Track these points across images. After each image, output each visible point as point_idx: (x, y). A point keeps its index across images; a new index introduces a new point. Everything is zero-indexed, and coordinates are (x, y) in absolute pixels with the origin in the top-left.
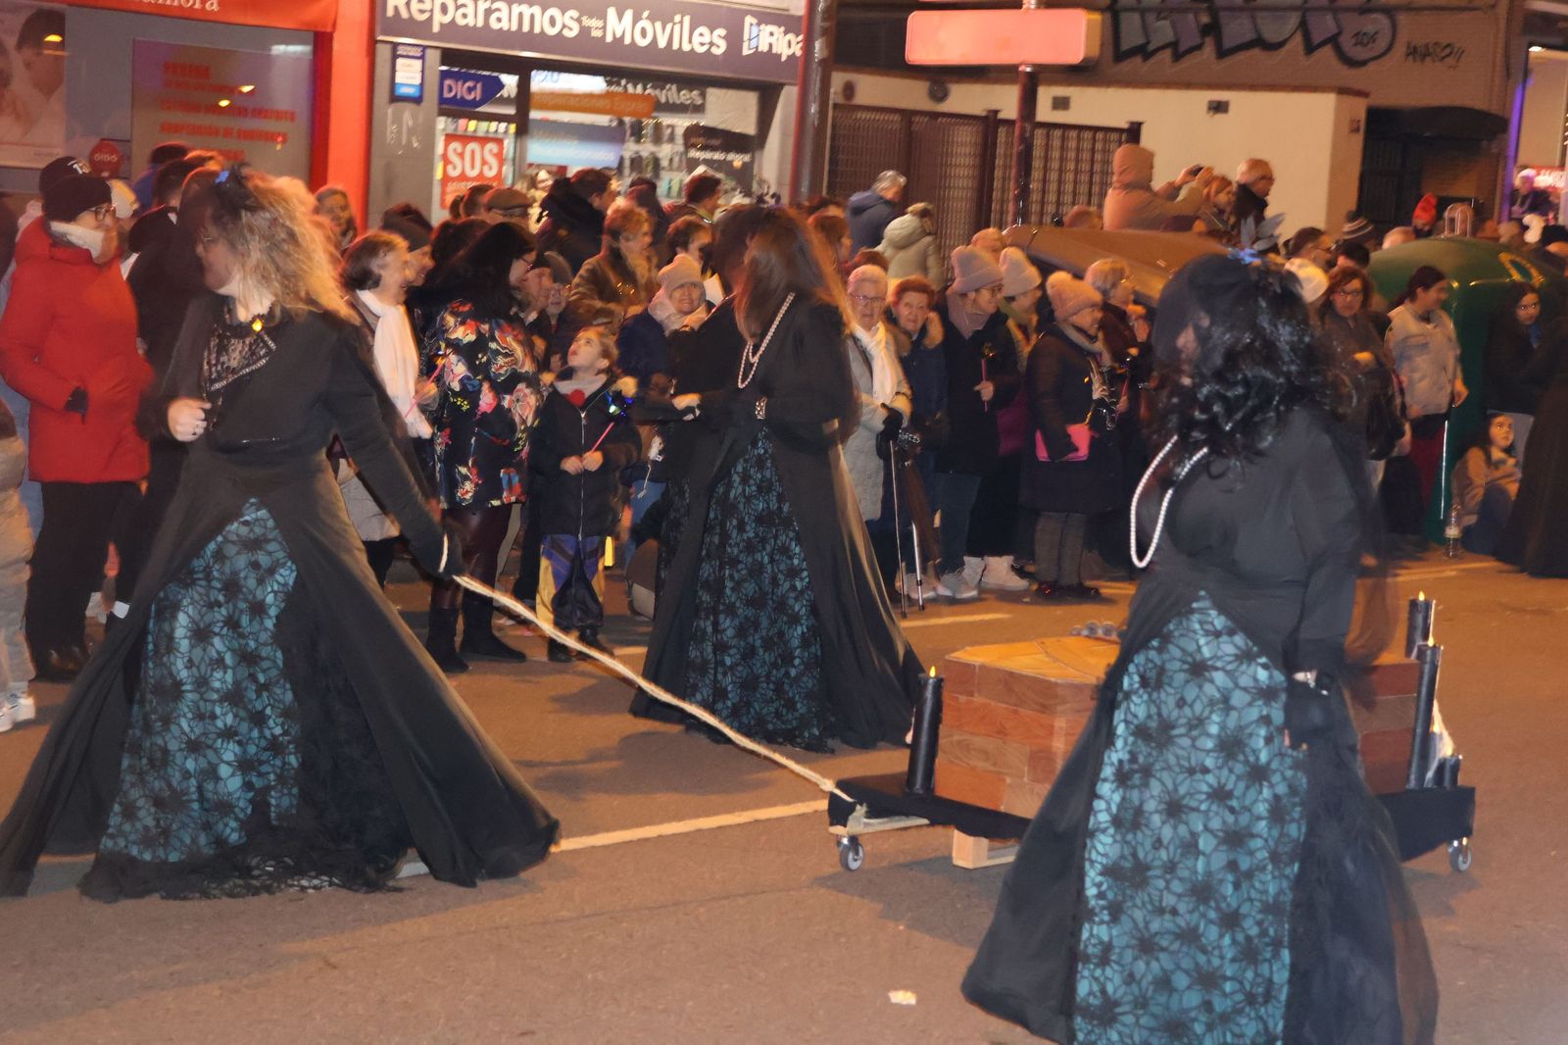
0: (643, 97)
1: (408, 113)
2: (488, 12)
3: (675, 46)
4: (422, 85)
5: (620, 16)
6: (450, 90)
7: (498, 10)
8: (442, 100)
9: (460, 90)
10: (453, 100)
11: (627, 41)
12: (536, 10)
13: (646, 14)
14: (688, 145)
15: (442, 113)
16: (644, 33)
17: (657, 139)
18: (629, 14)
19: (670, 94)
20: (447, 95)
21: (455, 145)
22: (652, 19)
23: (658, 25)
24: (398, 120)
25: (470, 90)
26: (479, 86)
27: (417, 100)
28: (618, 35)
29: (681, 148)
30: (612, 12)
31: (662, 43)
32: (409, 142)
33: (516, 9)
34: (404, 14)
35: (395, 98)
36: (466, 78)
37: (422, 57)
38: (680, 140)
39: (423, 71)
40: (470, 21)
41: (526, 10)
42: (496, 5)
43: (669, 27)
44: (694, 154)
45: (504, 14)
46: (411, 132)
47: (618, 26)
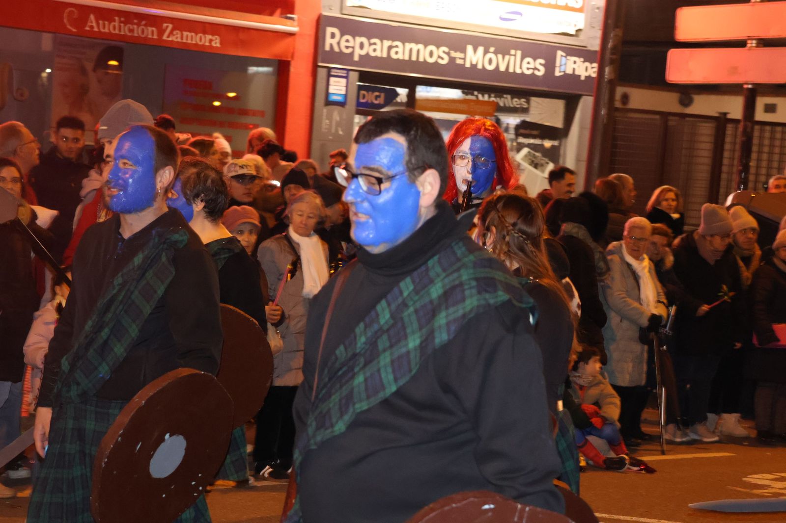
0: (488, 103)
1: (336, 114)
2: (390, 48)
3: (511, 70)
4: (346, 96)
5: (475, 50)
6: (364, 97)
7: (397, 46)
8: (359, 104)
9: (370, 97)
10: (366, 105)
11: (480, 66)
12: (421, 46)
13: (492, 49)
14: (517, 134)
15: (358, 112)
16: (490, 61)
18: (481, 50)
19: (507, 101)
20: (362, 101)
22: (496, 53)
23: (500, 56)
24: (330, 117)
25: (377, 97)
26: (383, 95)
27: (342, 104)
28: (474, 63)
29: (513, 136)
30: (470, 48)
31: (502, 68)
32: (337, 131)
33: (408, 46)
34: (336, 49)
35: (329, 103)
36: (374, 90)
37: (347, 78)
38: (512, 131)
39: (347, 87)
40: (378, 54)
41: (414, 47)
42: (395, 43)
43: (507, 58)
44: (521, 140)
45: (400, 50)
46: (338, 124)
47: (474, 57)
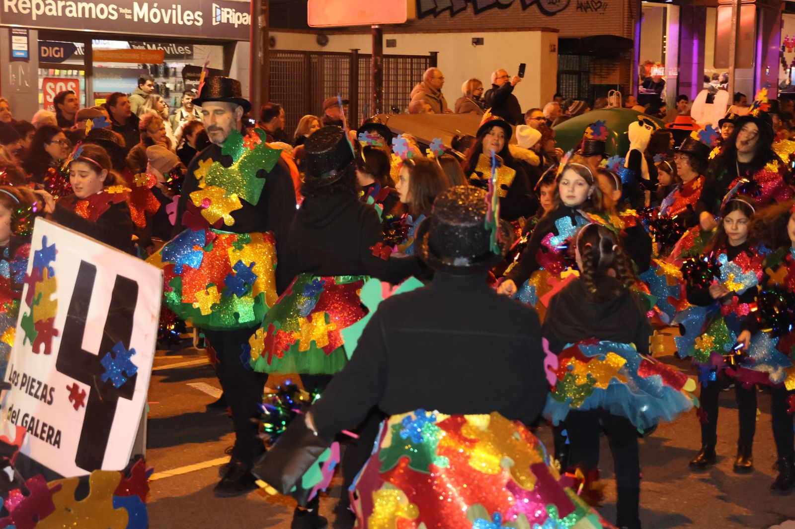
0: (156, 51)
1: (21, 67)
2: (64, 8)
3: (174, 22)
4: (28, 51)
5: (141, 7)
6: (45, 52)
7: (71, 6)
8: (41, 59)
9: (51, 52)
10: (48, 59)
11: (146, 20)
12: (92, 5)
13: (156, 5)
14: (185, 78)
15: (41, 66)
16: (155, 16)
17: (166, 74)
18: (146, 6)
19: (172, 49)
20: (43, 55)
21: (50, 84)
22: (159, 8)
23: (163, 11)
24: (15, 72)
25: (56, 52)
26: (62, 49)
27: (26, 60)
28: (141, 17)
29: (181, 80)
30: (136, 5)
31: (166, 21)
32: (23, 83)
33: (80, 5)
34: (15, 11)
35: (13, 59)
36: (53, 45)
37: (27, 36)
38: (180, 75)
39: (28, 44)
40: (54, 13)
41: (87, 6)
42: (68, 3)
43: (169, 11)
44: (188, 82)
45: (74, 9)
46: (23, 78)
47: (140, 12)
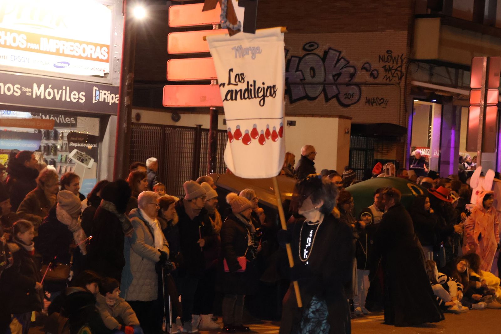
0: (49, 120)
3: (63, 99)
5: (39, 88)
11: (42, 97)
12: (1, 84)
13: (50, 86)
14: (69, 141)
16: (49, 94)
17: (56, 137)
18: (43, 86)
19: (61, 119)
22: (53, 88)
23: (56, 91)
28: (38, 95)
29: (66, 142)
30: (35, 86)
31: (58, 98)
38: (66, 139)
43: (60, 91)
44: (72, 144)
47: (38, 91)
